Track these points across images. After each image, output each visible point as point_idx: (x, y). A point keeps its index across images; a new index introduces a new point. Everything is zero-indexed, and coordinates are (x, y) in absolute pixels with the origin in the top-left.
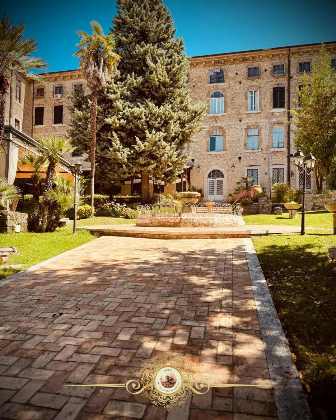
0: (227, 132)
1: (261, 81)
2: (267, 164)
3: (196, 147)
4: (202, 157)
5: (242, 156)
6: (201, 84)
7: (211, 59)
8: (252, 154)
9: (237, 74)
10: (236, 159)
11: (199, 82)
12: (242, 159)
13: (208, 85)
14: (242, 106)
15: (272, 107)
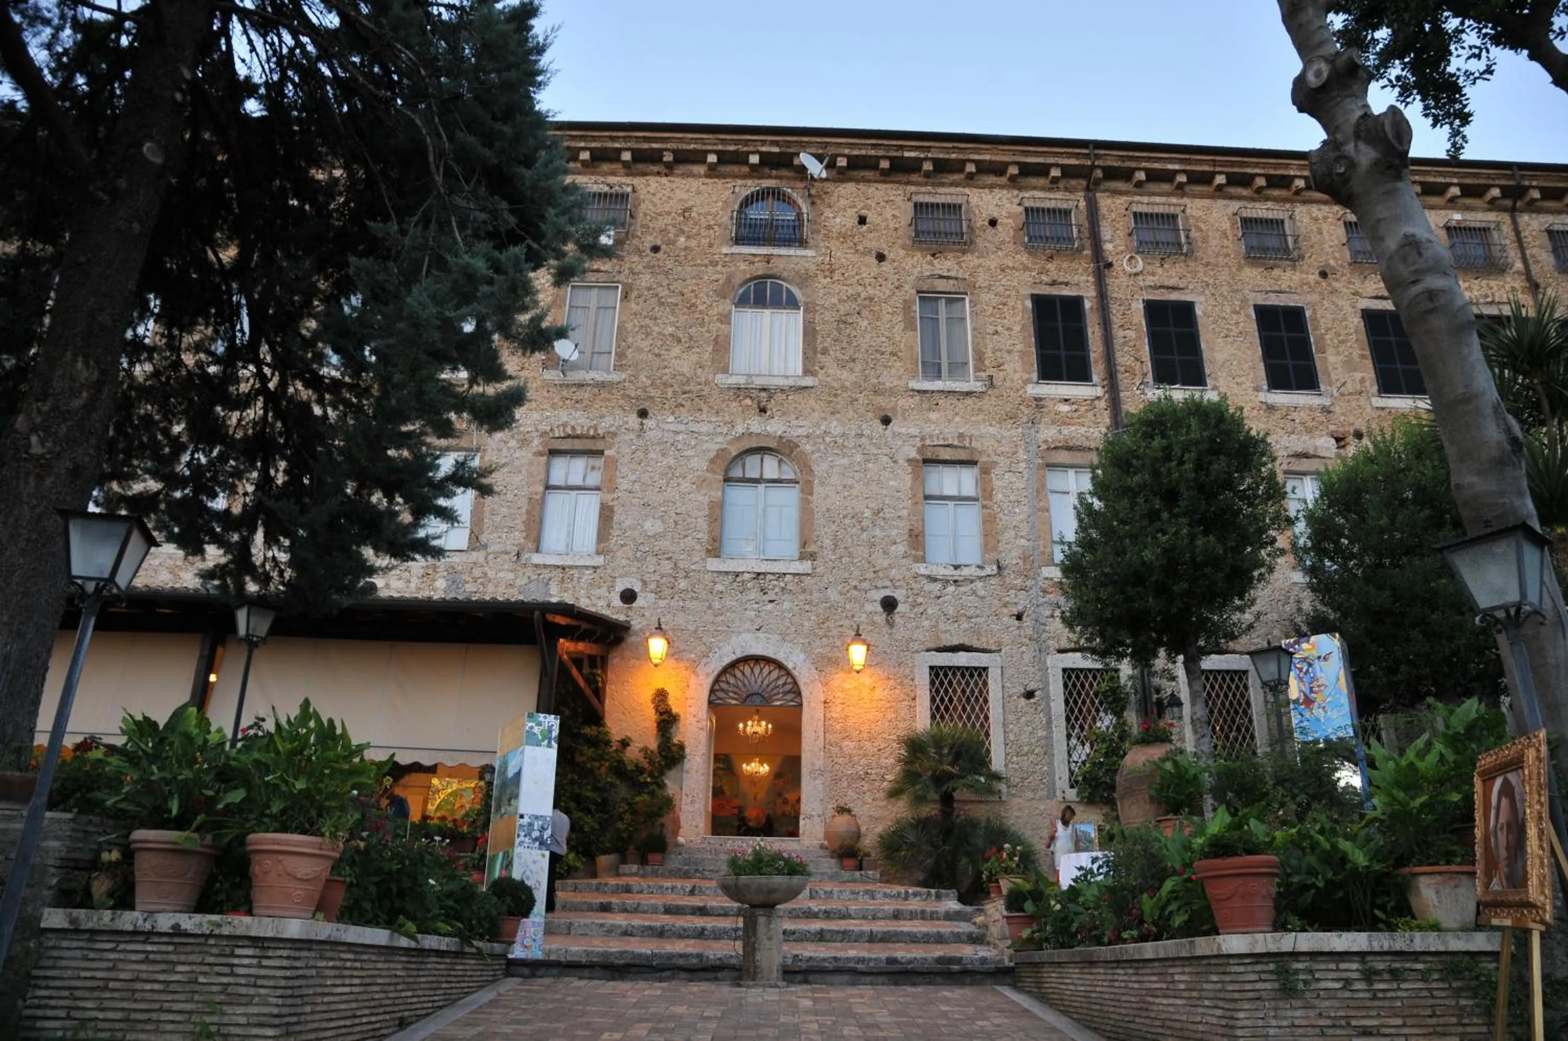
0: (820, 469)
1: (976, 262)
2: (1033, 644)
3: (652, 526)
4: (683, 584)
5: (899, 595)
6: (693, 243)
7: (746, 143)
8: (951, 589)
9: (862, 221)
10: (869, 607)
11: (682, 231)
12: (901, 608)
13: (725, 250)
14: (893, 354)
15: (1035, 376)
